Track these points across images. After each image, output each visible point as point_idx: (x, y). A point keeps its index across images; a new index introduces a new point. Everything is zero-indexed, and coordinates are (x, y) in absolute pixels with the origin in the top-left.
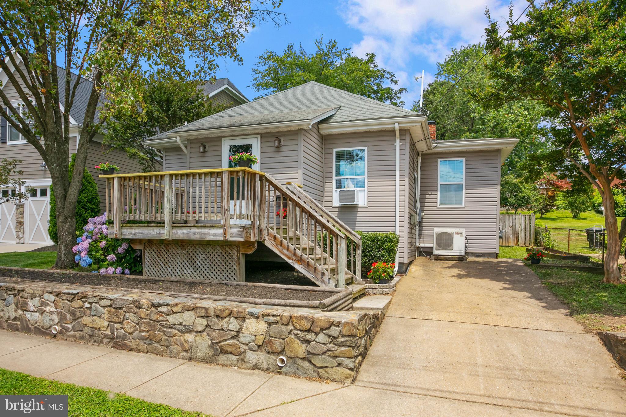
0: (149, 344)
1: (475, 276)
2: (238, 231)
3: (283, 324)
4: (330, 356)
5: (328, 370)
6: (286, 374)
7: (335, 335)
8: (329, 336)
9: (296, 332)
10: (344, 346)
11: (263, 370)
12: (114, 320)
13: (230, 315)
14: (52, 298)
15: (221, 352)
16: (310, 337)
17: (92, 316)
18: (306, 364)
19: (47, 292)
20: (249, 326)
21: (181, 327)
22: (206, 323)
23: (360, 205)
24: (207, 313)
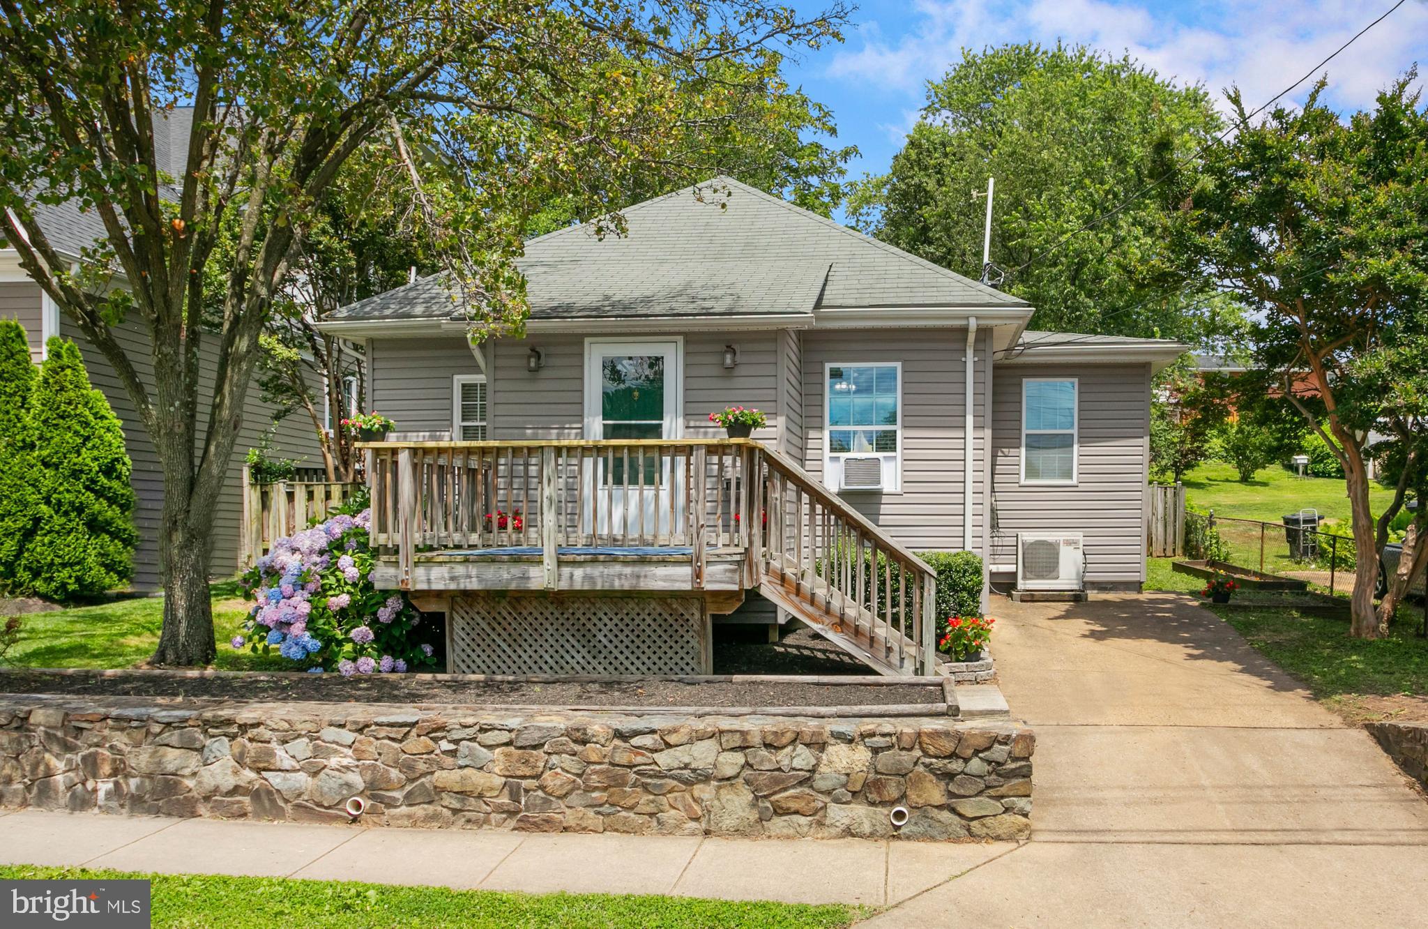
0: (609, 814)
1: (1121, 635)
2: (726, 571)
3: (904, 749)
4: (991, 797)
5: (988, 821)
6: (908, 838)
7: (1001, 760)
8: (989, 763)
9: (927, 760)
10: (1016, 776)
11: (861, 836)
12: (519, 773)
13: (793, 742)
14: (347, 736)
15: (775, 811)
16: (956, 766)
17: (461, 767)
18: (945, 815)
19: (330, 725)
20: (834, 758)
21: (686, 773)
22: (743, 761)
23: (885, 491)
24: (745, 740)
